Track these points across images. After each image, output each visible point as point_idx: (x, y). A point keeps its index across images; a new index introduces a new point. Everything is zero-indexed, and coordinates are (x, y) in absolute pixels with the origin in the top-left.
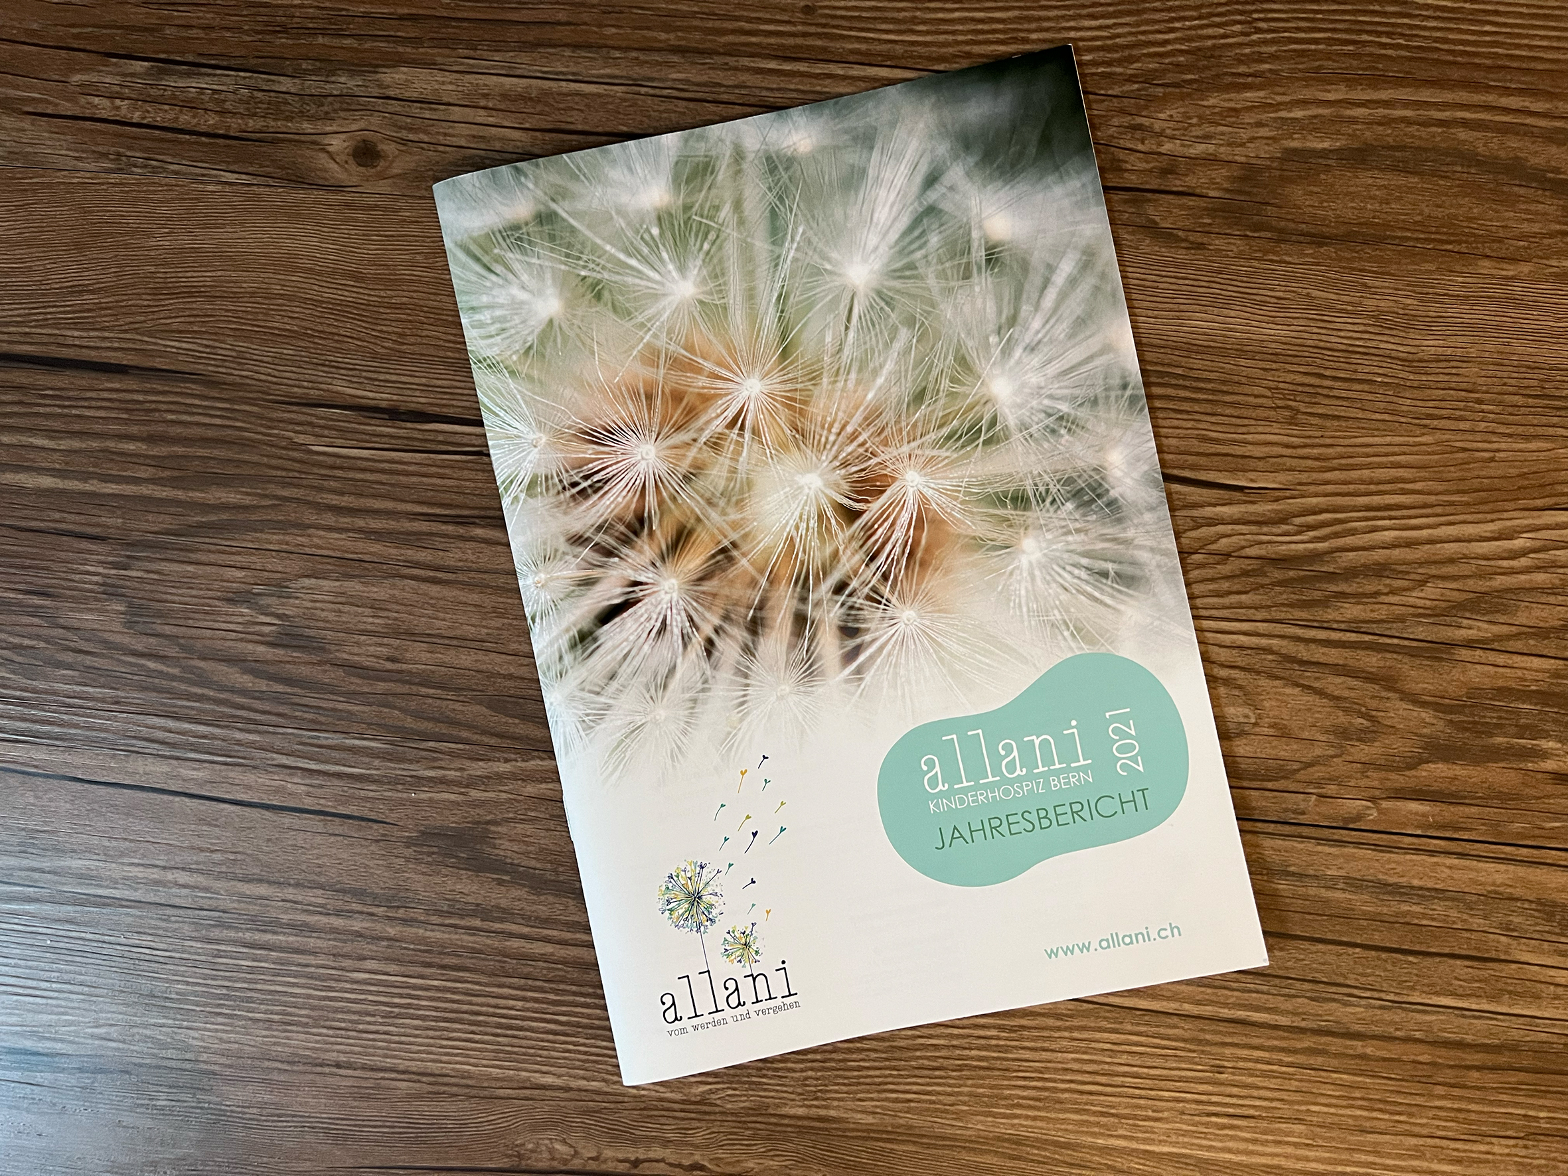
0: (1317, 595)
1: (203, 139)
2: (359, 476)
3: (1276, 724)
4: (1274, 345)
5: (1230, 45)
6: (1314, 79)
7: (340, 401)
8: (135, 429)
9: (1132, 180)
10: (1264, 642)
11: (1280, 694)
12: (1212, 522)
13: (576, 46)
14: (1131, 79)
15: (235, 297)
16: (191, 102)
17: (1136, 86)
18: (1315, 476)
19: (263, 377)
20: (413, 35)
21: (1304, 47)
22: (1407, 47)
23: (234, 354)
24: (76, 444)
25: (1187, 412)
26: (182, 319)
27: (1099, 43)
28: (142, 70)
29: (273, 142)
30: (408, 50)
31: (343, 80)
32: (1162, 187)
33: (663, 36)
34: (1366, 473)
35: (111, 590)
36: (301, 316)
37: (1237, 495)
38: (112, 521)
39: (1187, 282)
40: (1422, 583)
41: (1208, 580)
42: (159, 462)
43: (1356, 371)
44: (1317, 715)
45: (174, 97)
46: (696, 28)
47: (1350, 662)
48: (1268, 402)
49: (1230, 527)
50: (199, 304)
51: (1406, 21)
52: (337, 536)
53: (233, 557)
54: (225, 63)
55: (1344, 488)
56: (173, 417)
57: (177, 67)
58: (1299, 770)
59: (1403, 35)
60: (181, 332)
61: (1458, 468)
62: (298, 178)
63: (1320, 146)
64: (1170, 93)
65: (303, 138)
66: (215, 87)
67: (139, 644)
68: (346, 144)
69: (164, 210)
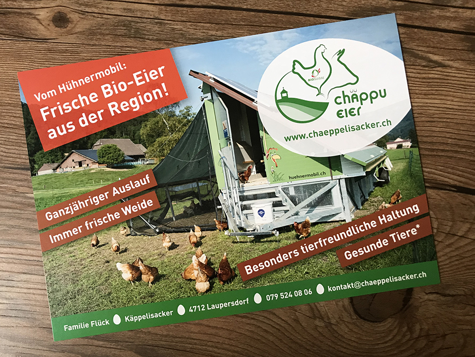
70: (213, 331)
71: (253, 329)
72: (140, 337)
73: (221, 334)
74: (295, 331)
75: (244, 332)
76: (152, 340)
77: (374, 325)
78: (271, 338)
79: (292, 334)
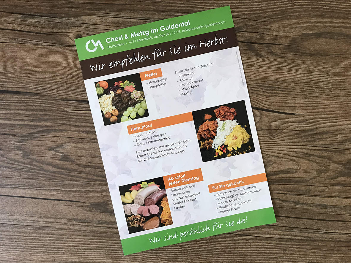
0: (313, 139)
1: (37, 34)
2: (80, 117)
3: (304, 169)
4: (301, 80)
5: (289, 9)
6: (308, 17)
7: (75, 99)
8: (23, 108)
9: (267, 41)
10: (301, 150)
11: (305, 162)
12: (288, 122)
13: (131, 10)
14: (265, 17)
15: (47, 74)
16: (33, 24)
17: (267, 19)
18: (311, 111)
19: (55, 94)
20: (90, 8)
21: (306, 9)
22: (330, 9)
23: (47, 88)
24: (7, 112)
25: (281, 96)
26: (34, 80)
27: (258, 9)
28: (20, 17)
29: (55, 35)
30: (89, 11)
31: (72, 19)
32: (274, 43)
33: (152, 7)
34: (323, 110)
35: (18, 148)
36: (64, 78)
37: (293, 116)
38: (18, 131)
39: (280, 65)
40: (337, 135)
41: (287, 136)
42: (29, 116)
43: (320, 86)
44: (313, 167)
45: (29, 24)
46: (160, 5)
47: (320, 154)
48: (300, 94)
49: (292, 123)
50: (38, 76)
51: (329, 3)
52: (75, 132)
53: (49, 139)
54: (42, 15)
55: (318, 113)
56: (33, 104)
57: (29, 16)
58: (310, 180)
59: (329, 6)
60: (34, 83)
61: (345, 108)
62: (62, 44)
63: (310, 33)
64: (275, 20)
65: (63, 34)
66: (39, 21)
67: (26, 161)
68: (74, 35)
69: (28, 52)
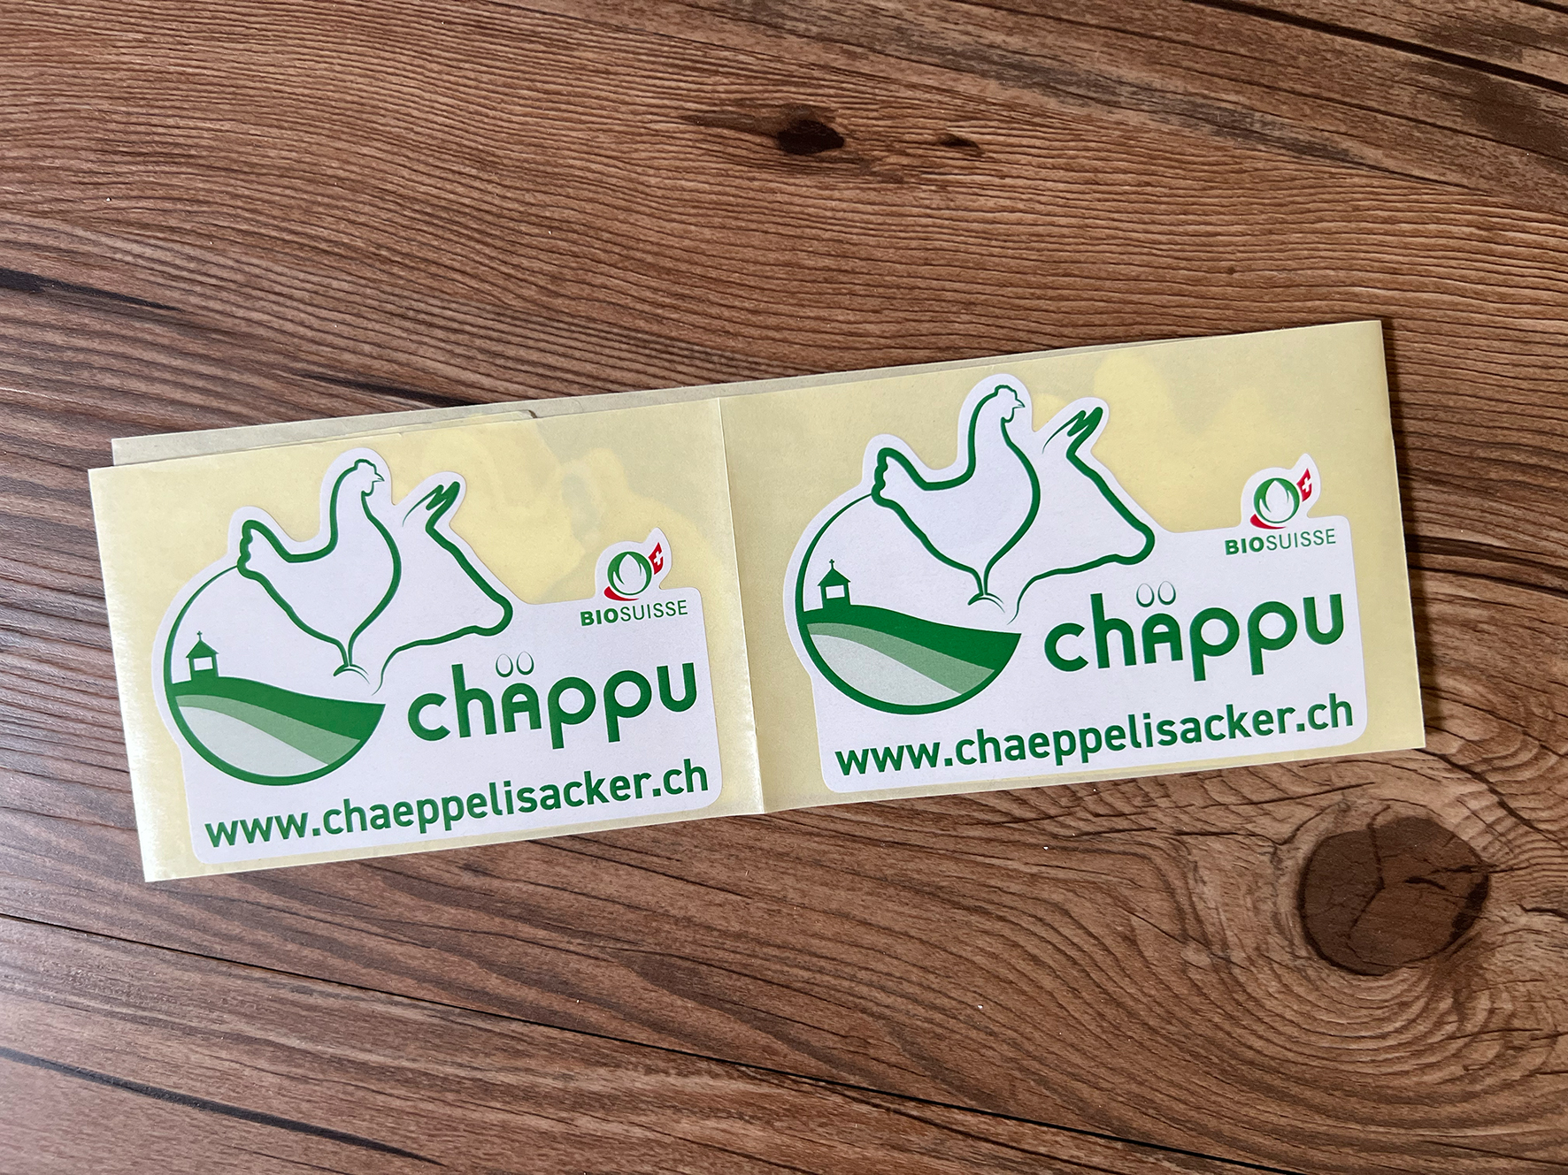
70: (882, 941)
71: (997, 947)
72: (658, 931)
73: (900, 949)
74: (1123, 970)
75: (969, 956)
76: (695, 942)
77: (1355, 983)
78: (1048, 982)
79: (1110, 978)
